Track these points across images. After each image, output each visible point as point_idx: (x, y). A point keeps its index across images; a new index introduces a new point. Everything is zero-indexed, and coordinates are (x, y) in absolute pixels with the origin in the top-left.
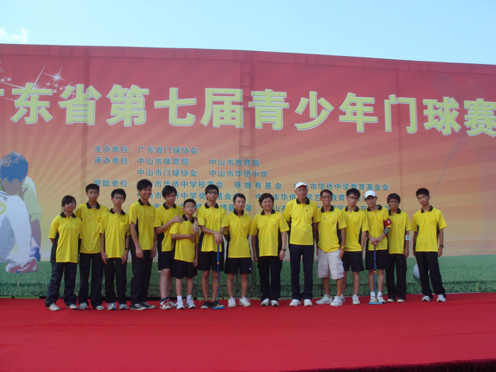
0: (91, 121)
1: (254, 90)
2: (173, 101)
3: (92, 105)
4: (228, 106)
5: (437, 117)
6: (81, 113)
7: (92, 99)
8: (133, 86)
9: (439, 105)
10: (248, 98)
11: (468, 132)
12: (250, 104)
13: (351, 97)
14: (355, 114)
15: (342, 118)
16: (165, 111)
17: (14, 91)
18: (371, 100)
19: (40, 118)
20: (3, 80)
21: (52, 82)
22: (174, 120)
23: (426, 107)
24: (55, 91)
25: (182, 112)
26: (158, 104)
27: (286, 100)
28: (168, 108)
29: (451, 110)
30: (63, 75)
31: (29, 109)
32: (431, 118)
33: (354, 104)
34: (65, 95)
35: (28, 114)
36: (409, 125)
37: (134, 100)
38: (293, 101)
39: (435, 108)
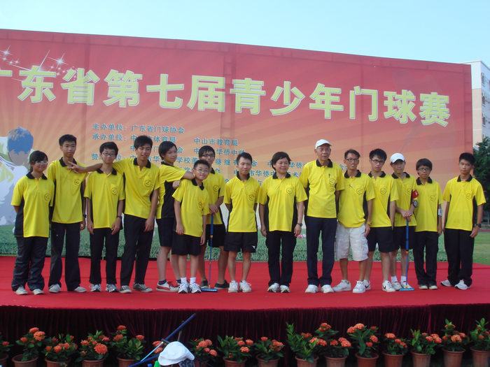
0: (90, 101)
1: (235, 79)
2: (163, 86)
3: (91, 87)
4: (211, 92)
5: (395, 108)
6: (81, 94)
7: (92, 82)
8: (128, 71)
9: (398, 96)
10: (229, 85)
11: (422, 121)
12: (231, 91)
13: (320, 87)
14: (323, 102)
15: (312, 106)
16: (157, 94)
17: (22, 73)
18: (338, 91)
19: (45, 97)
20: (11, 63)
21: (55, 66)
22: (163, 102)
23: (386, 99)
24: (58, 74)
25: (171, 96)
26: (150, 88)
27: (263, 88)
28: (159, 92)
29: (409, 102)
30: (65, 59)
31: (34, 89)
32: (390, 108)
33: (322, 94)
34: (67, 78)
35: (33, 94)
36: (371, 114)
37: (129, 84)
38: (269, 89)
39: (394, 100)
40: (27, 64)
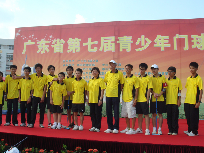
0: (62, 52)
1: (119, 37)
2: (90, 43)
3: (62, 45)
4: (109, 43)
5: (198, 43)
6: (59, 49)
7: (62, 44)
8: (76, 38)
9: (199, 37)
10: (117, 40)
12: (118, 42)
13: (159, 36)
14: (160, 43)
15: (155, 46)
16: (87, 46)
18: (168, 37)
19: (46, 51)
20: (34, 39)
21: (49, 39)
22: (90, 50)
23: (193, 39)
24: (50, 42)
25: (93, 46)
26: (84, 44)
27: (132, 40)
30: (53, 36)
31: (42, 48)
32: (195, 43)
33: (160, 39)
34: (53, 43)
35: (42, 50)
36: (185, 47)
37: (76, 43)
38: (135, 40)
39: (197, 39)
40: (40, 39)
